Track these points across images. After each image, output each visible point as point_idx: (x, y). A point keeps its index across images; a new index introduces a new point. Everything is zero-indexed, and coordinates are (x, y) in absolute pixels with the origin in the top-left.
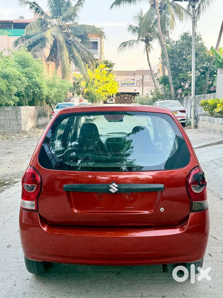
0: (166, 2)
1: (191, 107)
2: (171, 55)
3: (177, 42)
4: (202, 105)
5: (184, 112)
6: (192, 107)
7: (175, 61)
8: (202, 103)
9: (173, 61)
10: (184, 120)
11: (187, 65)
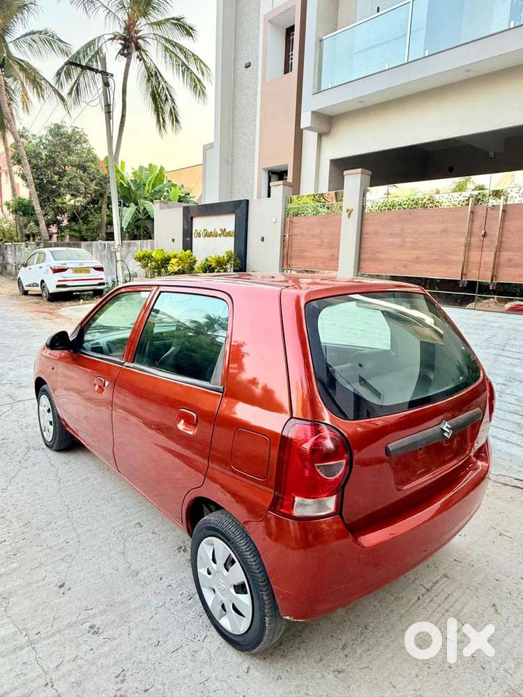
0: (5, 55)
1: (117, 261)
2: (34, 161)
3: (41, 138)
4: (139, 259)
5: (101, 269)
6: (118, 263)
7: (42, 174)
8: (138, 256)
9: (39, 173)
10: (103, 284)
11: (69, 184)
